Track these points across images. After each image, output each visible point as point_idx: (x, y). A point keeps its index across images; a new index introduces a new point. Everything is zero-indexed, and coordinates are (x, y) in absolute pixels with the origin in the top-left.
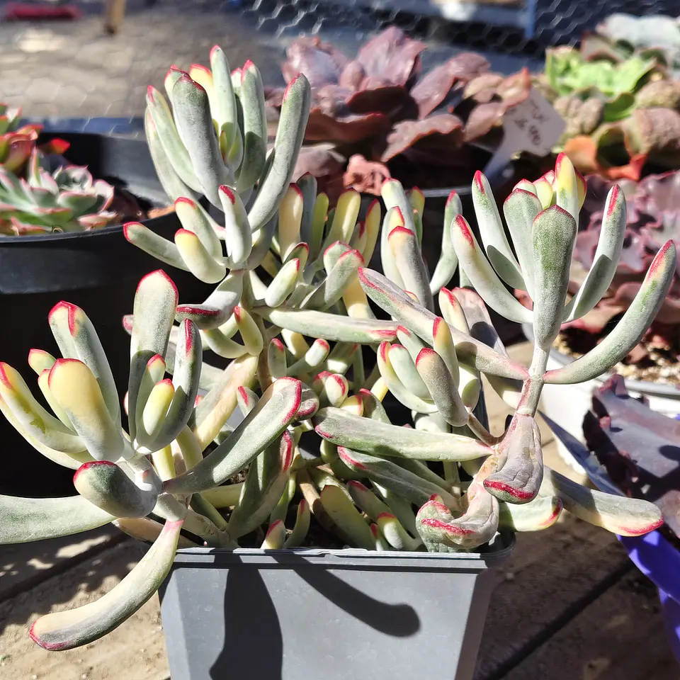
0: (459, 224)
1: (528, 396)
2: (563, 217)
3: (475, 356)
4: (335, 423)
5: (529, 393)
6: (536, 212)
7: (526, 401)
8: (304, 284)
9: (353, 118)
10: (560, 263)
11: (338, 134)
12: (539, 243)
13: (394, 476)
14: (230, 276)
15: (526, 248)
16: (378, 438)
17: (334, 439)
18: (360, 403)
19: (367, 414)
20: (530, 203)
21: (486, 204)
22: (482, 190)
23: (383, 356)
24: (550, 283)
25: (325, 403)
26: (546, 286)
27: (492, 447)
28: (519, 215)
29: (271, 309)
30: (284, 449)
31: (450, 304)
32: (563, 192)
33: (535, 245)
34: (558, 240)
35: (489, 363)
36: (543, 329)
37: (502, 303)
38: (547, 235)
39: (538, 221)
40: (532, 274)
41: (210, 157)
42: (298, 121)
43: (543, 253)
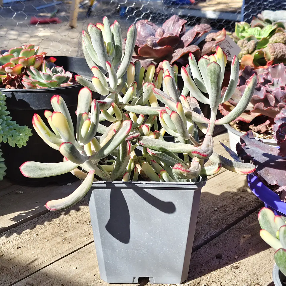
0: (183, 69)
1: (210, 129)
2: (216, 65)
3: (192, 116)
4: (146, 140)
5: (210, 127)
6: (208, 64)
7: (209, 130)
8: (136, 98)
9: (159, 48)
10: (216, 81)
12: (209, 74)
13: (166, 158)
14: (110, 94)
15: (206, 77)
16: (160, 145)
17: (145, 145)
18: (154, 134)
19: (157, 138)
20: (207, 62)
21: (193, 63)
22: (192, 59)
23: (161, 117)
24: (213, 88)
25: (143, 134)
26: (212, 89)
27: (198, 147)
28: (203, 66)
29: (124, 105)
30: (128, 147)
31: (184, 100)
32: (219, 59)
33: (208, 75)
34: (215, 73)
35: (196, 118)
36: (212, 104)
37: (200, 97)
38: (211, 71)
39: (208, 67)
40: (208, 85)
41: (103, 53)
42: (132, 40)
43: (211, 77)
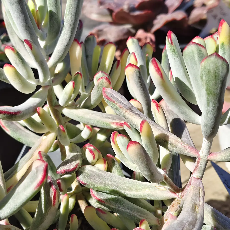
0: (153, 64)
1: (199, 167)
2: (220, 61)
3: (167, 142)
4: (88, 175)
5: (199, 165)
6: (203, 57)
7: (197, 170)
8: (86, 93)
9: (137, 13)
10: (217, 91)
11: (132, 20)
12: (204, 78)
15: (196, 80)
16: (112, 185)
17: (87, 185)
18: (105, 163)
19: (109, 170)
20: (200, 51)
21: (174, 51)
22: (172, 43)
23: (113, 141)
24: (211, 104)
25: (85, 162)
26: (208, 105)
27: (177, 194)
28: (192, 59)
29: (62, 108)
30: (52, 194)
31: (156, 109)
32: (223, 45)
33: (202, 79)
34: (216, 76)
35: (176, 147)
36: (207, 131)
37: (184, 113)
38: (209, 72)
39: (203, 63)
40: (200, 96)
43: (207, 84)
